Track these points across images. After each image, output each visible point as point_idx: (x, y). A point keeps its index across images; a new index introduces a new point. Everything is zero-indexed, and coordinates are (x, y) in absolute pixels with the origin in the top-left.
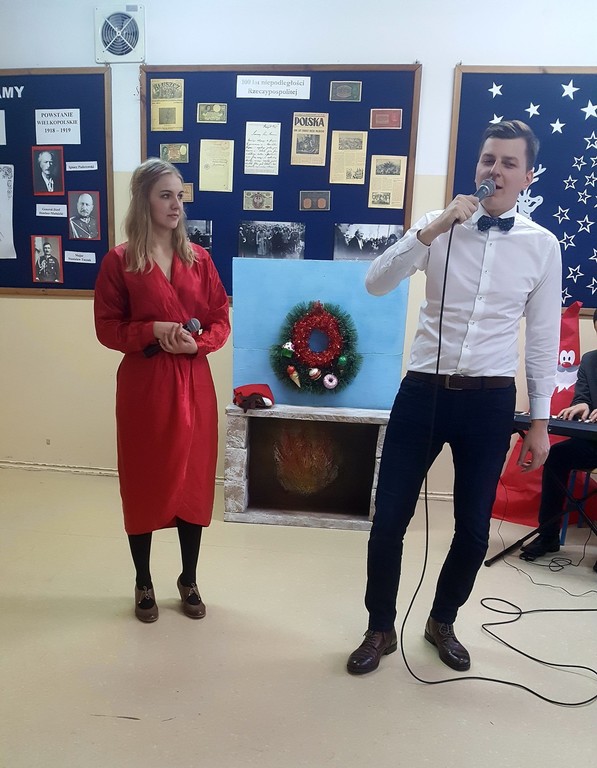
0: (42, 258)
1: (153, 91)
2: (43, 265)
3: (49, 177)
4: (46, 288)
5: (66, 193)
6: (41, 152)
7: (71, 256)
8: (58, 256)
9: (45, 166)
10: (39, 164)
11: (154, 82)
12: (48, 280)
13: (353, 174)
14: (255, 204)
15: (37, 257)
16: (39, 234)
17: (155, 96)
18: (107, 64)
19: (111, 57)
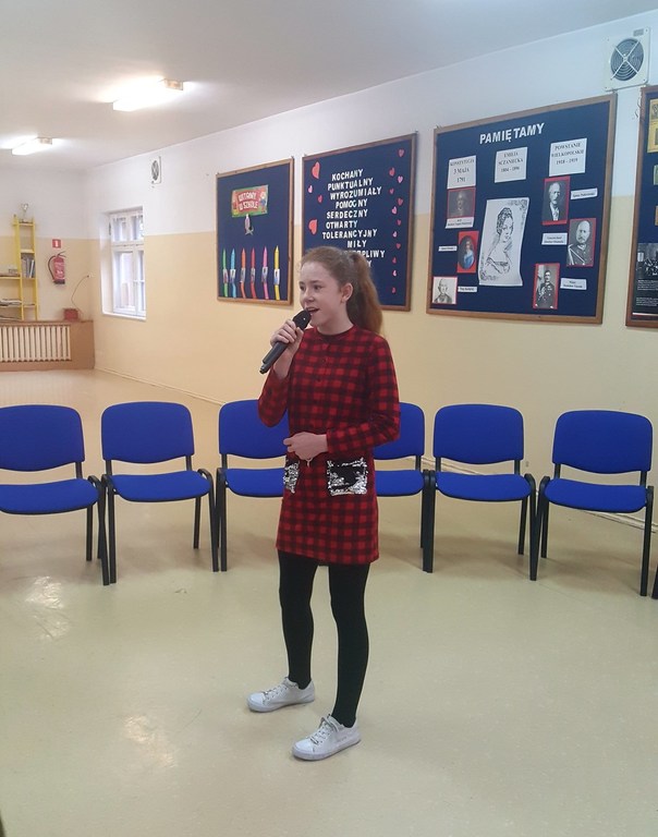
0: (543, 285)
1: (652, 112)
2: (543, 293)
3: (555, 206)
4: (542, 313)
5: (568, 222)
6: (551, 183)
7: (566, 283)
8: (555, 284)
9: (554, 196)
10: (548, 195)
11: (653, 103)
12: (545, 306)
15: (539, 283)
16: (541, 262)
17: (653, 117)
18: (613, 90)
19: (618, 84)
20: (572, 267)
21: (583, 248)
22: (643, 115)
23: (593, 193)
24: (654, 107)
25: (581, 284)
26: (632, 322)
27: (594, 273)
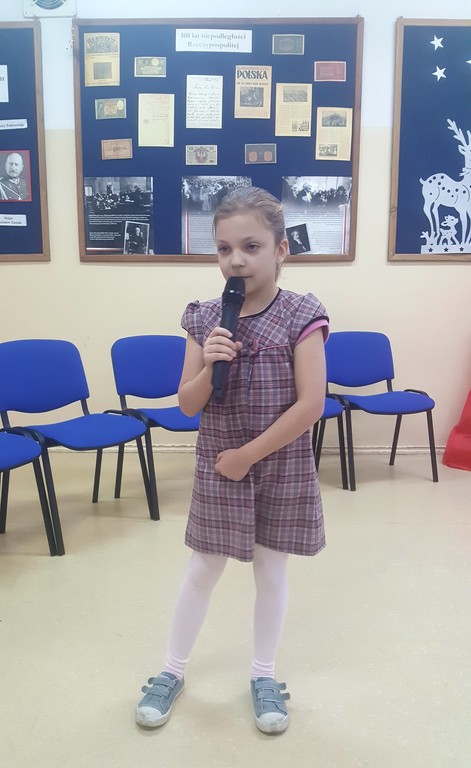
1: (87, 45)
7: (1, 220)
11: (87, 36)
13: (299, 126)
14: (198, 158)
17: (89, 51)
18: (36, 18)
19: (40, 12)
20: (5, 202)
21: (16, 181)
22: (78, 48)
23: (22, 124)
24: (89, 41)
25: (20, 220)
26: (86, 257)
27: (34, 207)
